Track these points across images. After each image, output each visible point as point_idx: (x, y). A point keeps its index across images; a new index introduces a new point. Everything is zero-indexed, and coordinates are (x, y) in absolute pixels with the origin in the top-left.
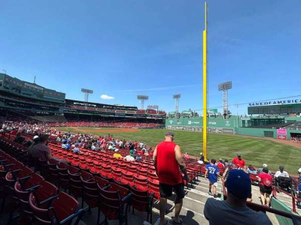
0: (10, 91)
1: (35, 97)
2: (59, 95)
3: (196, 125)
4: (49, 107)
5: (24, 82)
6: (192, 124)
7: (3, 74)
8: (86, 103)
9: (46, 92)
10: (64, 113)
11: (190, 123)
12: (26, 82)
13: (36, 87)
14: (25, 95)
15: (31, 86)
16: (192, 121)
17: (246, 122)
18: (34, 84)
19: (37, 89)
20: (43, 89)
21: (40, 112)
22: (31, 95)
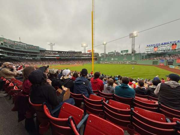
0: (8, 47)
1: (23, 50)
2: (35, 48)
3: (115, 60)
5: (14, 42)
6: (113, 60)
7: (2, 38)
8: (51, 51)
9: (28, 47)
11: (112, 59)
12: (16, 42)
14: (17, 49)
16: (113, 58)
17: (144, 56)
18: (20, 42)
19: (23, 45)
20: (26, 45)
21: (27, 58)
22: (20, 49)
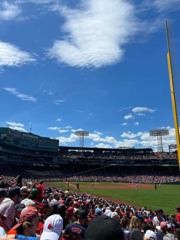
0: (12, 143)
2: (53, 142)
4: (44, 158)
9: (41, 141)
10: (58, 164)
13: (32, 137)
15: (28, 136)
18: (31, 134)
19: (33, 139)
20: (38, 138)
